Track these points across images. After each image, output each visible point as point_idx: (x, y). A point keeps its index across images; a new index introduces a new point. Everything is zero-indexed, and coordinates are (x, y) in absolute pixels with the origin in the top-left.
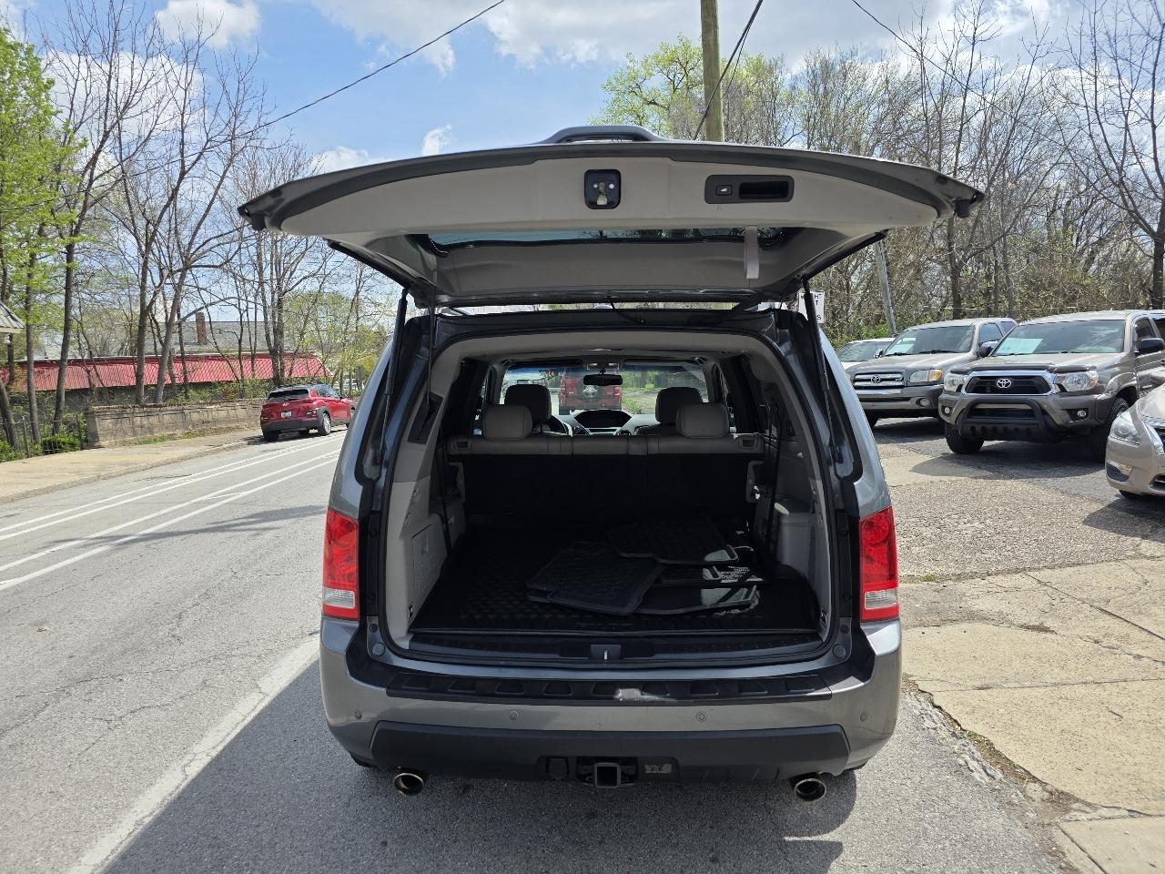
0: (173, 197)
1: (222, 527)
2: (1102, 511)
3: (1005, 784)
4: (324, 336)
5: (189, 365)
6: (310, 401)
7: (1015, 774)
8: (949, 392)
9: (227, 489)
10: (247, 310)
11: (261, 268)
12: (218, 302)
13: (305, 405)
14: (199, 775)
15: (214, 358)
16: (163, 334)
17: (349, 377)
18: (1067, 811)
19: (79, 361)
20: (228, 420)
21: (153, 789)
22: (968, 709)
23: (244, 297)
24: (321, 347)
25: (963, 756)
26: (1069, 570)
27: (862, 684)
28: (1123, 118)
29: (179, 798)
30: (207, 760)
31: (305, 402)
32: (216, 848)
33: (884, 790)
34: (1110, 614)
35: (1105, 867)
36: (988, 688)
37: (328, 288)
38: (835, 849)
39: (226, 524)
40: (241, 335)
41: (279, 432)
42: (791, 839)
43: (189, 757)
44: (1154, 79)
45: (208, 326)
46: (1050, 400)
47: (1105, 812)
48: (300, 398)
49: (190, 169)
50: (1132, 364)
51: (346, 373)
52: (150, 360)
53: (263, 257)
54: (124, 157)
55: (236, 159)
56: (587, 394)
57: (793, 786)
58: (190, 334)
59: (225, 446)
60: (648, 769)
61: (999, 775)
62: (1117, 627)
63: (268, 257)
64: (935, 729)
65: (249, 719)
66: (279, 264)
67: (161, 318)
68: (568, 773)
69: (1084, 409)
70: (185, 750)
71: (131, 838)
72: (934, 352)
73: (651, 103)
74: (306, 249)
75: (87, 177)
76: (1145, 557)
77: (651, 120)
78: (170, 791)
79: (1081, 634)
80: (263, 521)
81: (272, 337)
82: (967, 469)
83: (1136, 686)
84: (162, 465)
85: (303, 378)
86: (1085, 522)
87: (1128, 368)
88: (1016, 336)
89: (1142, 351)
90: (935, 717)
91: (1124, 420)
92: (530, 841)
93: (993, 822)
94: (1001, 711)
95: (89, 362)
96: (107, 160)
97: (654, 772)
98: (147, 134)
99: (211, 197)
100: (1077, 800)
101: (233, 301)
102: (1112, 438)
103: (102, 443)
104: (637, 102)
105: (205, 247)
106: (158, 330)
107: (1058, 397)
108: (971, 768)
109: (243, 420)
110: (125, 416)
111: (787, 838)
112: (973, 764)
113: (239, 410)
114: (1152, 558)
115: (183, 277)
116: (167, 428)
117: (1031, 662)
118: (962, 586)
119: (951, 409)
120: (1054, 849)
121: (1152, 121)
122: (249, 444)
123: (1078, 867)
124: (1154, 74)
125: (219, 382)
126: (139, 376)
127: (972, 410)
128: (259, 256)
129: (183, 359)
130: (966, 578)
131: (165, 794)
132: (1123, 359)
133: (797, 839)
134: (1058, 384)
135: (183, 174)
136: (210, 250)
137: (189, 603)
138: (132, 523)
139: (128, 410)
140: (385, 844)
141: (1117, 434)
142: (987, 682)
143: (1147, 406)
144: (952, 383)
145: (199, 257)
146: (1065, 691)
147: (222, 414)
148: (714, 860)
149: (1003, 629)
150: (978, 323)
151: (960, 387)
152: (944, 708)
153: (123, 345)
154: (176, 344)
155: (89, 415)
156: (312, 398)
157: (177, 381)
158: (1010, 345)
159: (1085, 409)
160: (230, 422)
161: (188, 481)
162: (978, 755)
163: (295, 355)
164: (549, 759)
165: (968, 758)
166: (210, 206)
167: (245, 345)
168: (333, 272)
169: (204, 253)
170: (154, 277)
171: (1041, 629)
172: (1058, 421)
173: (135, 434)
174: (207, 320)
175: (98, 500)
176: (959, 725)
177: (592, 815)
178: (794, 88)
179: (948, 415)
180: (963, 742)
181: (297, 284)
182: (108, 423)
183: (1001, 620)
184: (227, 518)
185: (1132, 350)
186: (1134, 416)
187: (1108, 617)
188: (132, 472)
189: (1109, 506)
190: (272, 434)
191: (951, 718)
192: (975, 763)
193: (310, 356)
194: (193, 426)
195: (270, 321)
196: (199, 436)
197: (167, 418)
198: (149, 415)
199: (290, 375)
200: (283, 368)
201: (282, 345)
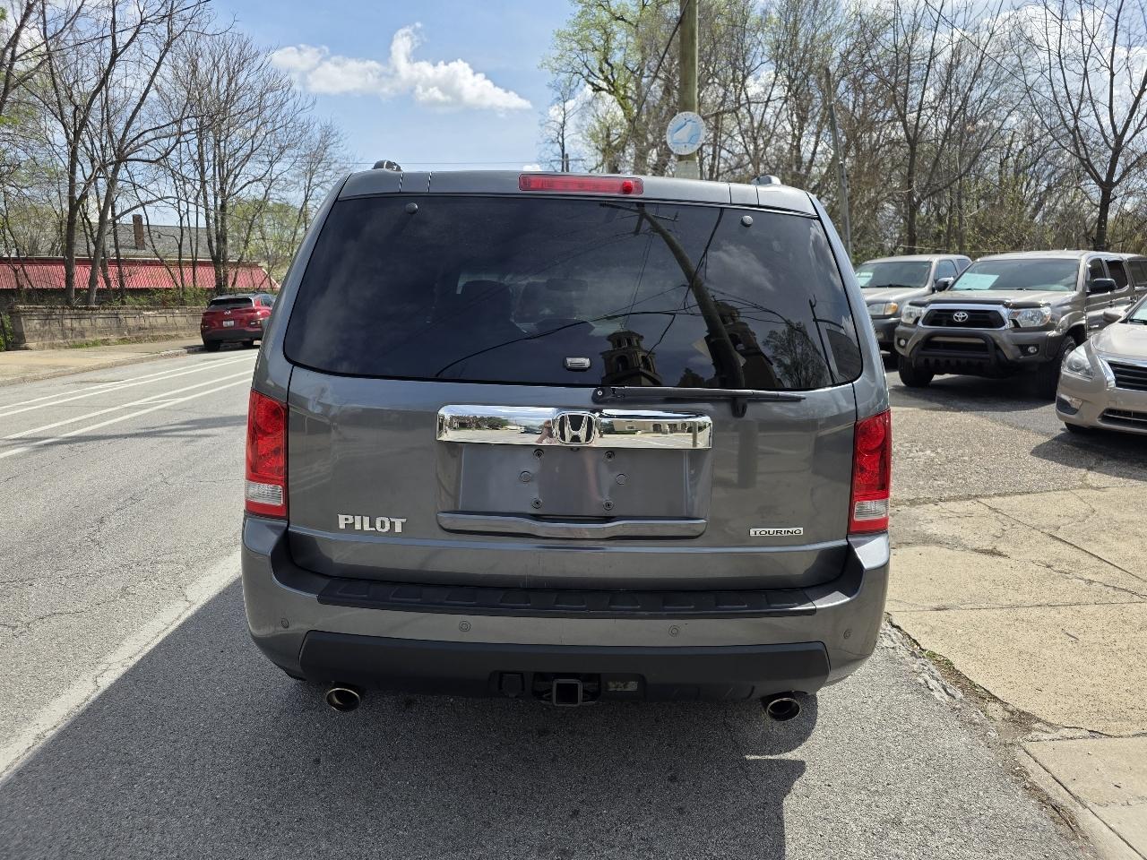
0: (103, 82)
1: (155, 432)
2: (1048, 443)
3: (966, 703)
4: (271, 245)
5: (126, 270)
6: (254, 311)
7: (976, 693)
8: (906, 325)
9: (162, 395)
10: (187, 213)
11: (203, 169)
12: (155, 201)
13: (249, 314)
14: (112, 686)
15: (151, 263)
16: (95, 235)
18: (1029, 730)
19: (5, 259)
20: (165, 327)
21: (59, 700)
22: (927, 629)
23: (184, 198)
24: (267, 258)
25: (923, 674)
26: (1019, 498)
27: (848, 599)
28: (1083, 65)
29: (88, 710)
30: (122, 671)
31: (249, 311)
32: (126, 766)
33: (846, 708)
34: (1061, 540)
35: (1070, 788)
36: (945, 609)
37: (275, 196)
38: (798, 768)
39: (158, 429)
40: (181, 240)
41: (221, 341)
42: (753, 757)
43: (103, 667)
44: (1116, 25)
45: (145, 229)
46: (1004, 335)
47: (1065, 732)
48: (244, 306)
49: (122, 51)
50: (1083, 303)
52: (82, 262)
53: (205, 156)
54: (49, 35)
55: (174, 44)
57: (765, 706)
58: (126, 237)
59: (163, 353)
60: (612, 686)
61: (959, 695)
62: (1067, 551)
63: (211, 157)
64: (893, 648)
65: (172, 628)
66: (223, 167)
67: (94, 218)
68: (523, 689)
69: (1033, 345)
70: (99, 657)
71: (30, 753)
72: (890, 286)
73: (618, 18)
74: (252, 151)
75: (8, 56)
76: (1092, 487)
77: (618, 37)
78: (78, 703)
79: (1033, 558)
80: (199, 428)
81: (214, 244)
82: (917, 401)
83: (1091, 609)
84: (93, 370)
85: (247, 288)
86: (1032, 453)
87: (1078, 306)
88: (972, 272)
89: (1094, 291)
90: (894, 638)
91: (1078, 354)
92: (477, 758)
93: (957, 741)
94: (960, 631)
95: (16, 261)
96: (30, 37)
97: (619, 690)
98: (75, 10)
99: (146, 85)
100: (1039, 720)
101: (171, 201)
102: (1065, 371)
103: (30, 345)
104: (605, 16)
105: (140, 141)
106: (91, 230)
107: (1011, 333)
108: (931, 687)
109: (183, 329)
110: (54, 317)
111: (747, 757)
112: (933, 683)
113: (179, 318)
114: (1098, 488)
115: (115, 171)
116: (100, 332)
117: (986, 584)
118: (915, 511)
119: (907, 341)
120: (1018, 768)
121: (1111, 69)
122: (188, 352)
123: (1041, 786)
124: (1117, 21)
125: (157, 289)
126: (69, 278)
127: (928, 342)
128: (201, 155)
129: (118, 262)
130: (920, 504)
131: (73, 705)
132: (1075, 297)
133: (759, 757)
134: (1013, 320)
135: (115, 56)
136: (146, 143)
137: (112, 506)
138: (56, 425)
139: (57, 312)
140: (318, 761)
141: (1071, 368)
142: (944, 603)
143: (1101, 342)
144: (910, 315)
145: (133, 151)
146: (1022, 613)
147: (161, 320)
148: (673, 779)
149: (957, 552)
150: (935, 259)
151: (917, 320)
152: (902, 628)
153: (53, 245)
154: (111, 247)
155: (15, 315)
156: (256, 308)
157: (113, 285)
158: (968, 280)
159: (1036, 346)
160: (169, 330)
161: (119, 386)
162: (937, 674)
163: (239, 264)
164: (502, 674)
165: (928, 678)
166: (145, 95)
167: (186, 251)
168: (280, 178)
169: (139, 146)
170: (84, 170)
171: (993, 553)
172: (1010, 356)
173: (65, 337)
174: (144, 222)
175: (20, 401)
176: (918, 645)
177: (543, 732)
178: (765, 12)
179: (903, 347)
180: (923, 661)
181: (241, 189)
182: (35, 324)
183: (955, 543)
184: (159, 423)
185: (1084, 289)
186: (1088, 351)
187: (1059, 543)
188: (60, 376)
189: (1055, 439)
190: (213, 343)
191: (910, 638)
192: (935, 682)
193: (255, 266)
194: (129, 332)
195: (213, 227)
196: (135, 342)
197: (100, 322)
198: (80, 317)
199: (234, 283)
200: (226, 276)
201: (225, 253)
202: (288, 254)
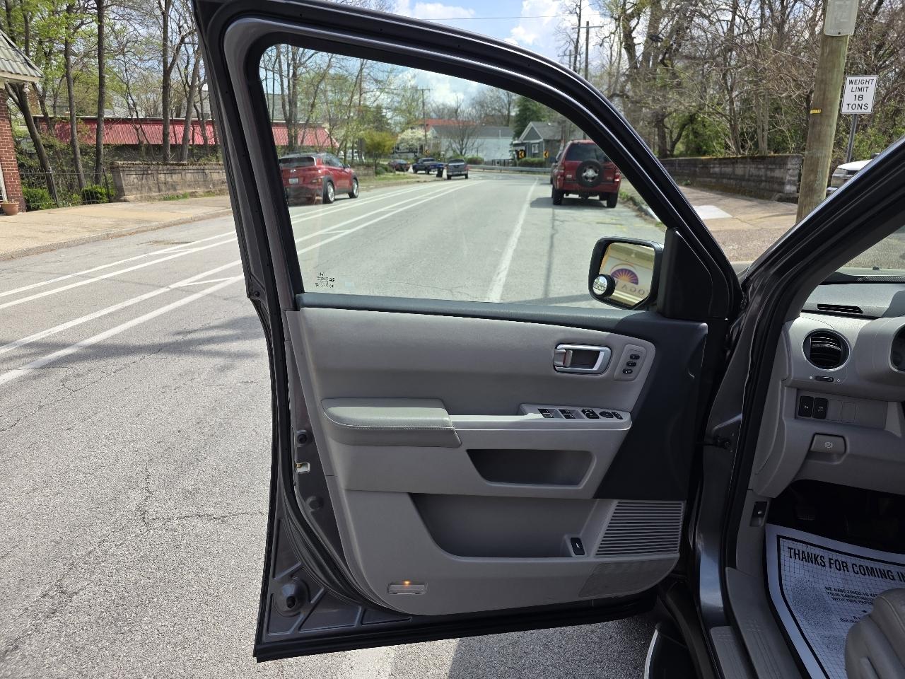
4: (332, 109)
6: (316, 169)
10: (266, 80)
13: (313, 172)
17: (352, 148)
19: (130, 120)
24: (329, 120)
31: (310, 170)
37: (337, 65)
48: (307, 165)
51: (349, 145)
56: (586, 178)
81: (287, 108)
84: (174, 225)
85: (312, 147)
103: (129, 197)
110: (150, 172)
116: (189, 186)
126: (165, 135)
139: (152, 167)
155: (115, 170)
156: (318, 167)
163: (306, 125)
173: (160, 190)
182: (133, 178)
188: (142, 232)
193: (320, 127)
194: (214, 186)
195: (286, 91)
196: (219, 195)
197: (189, 177)
198: (172, 173)
199: (302, 142)
200: (296, 137)
201: (296, 115)
202: (346, 117)
